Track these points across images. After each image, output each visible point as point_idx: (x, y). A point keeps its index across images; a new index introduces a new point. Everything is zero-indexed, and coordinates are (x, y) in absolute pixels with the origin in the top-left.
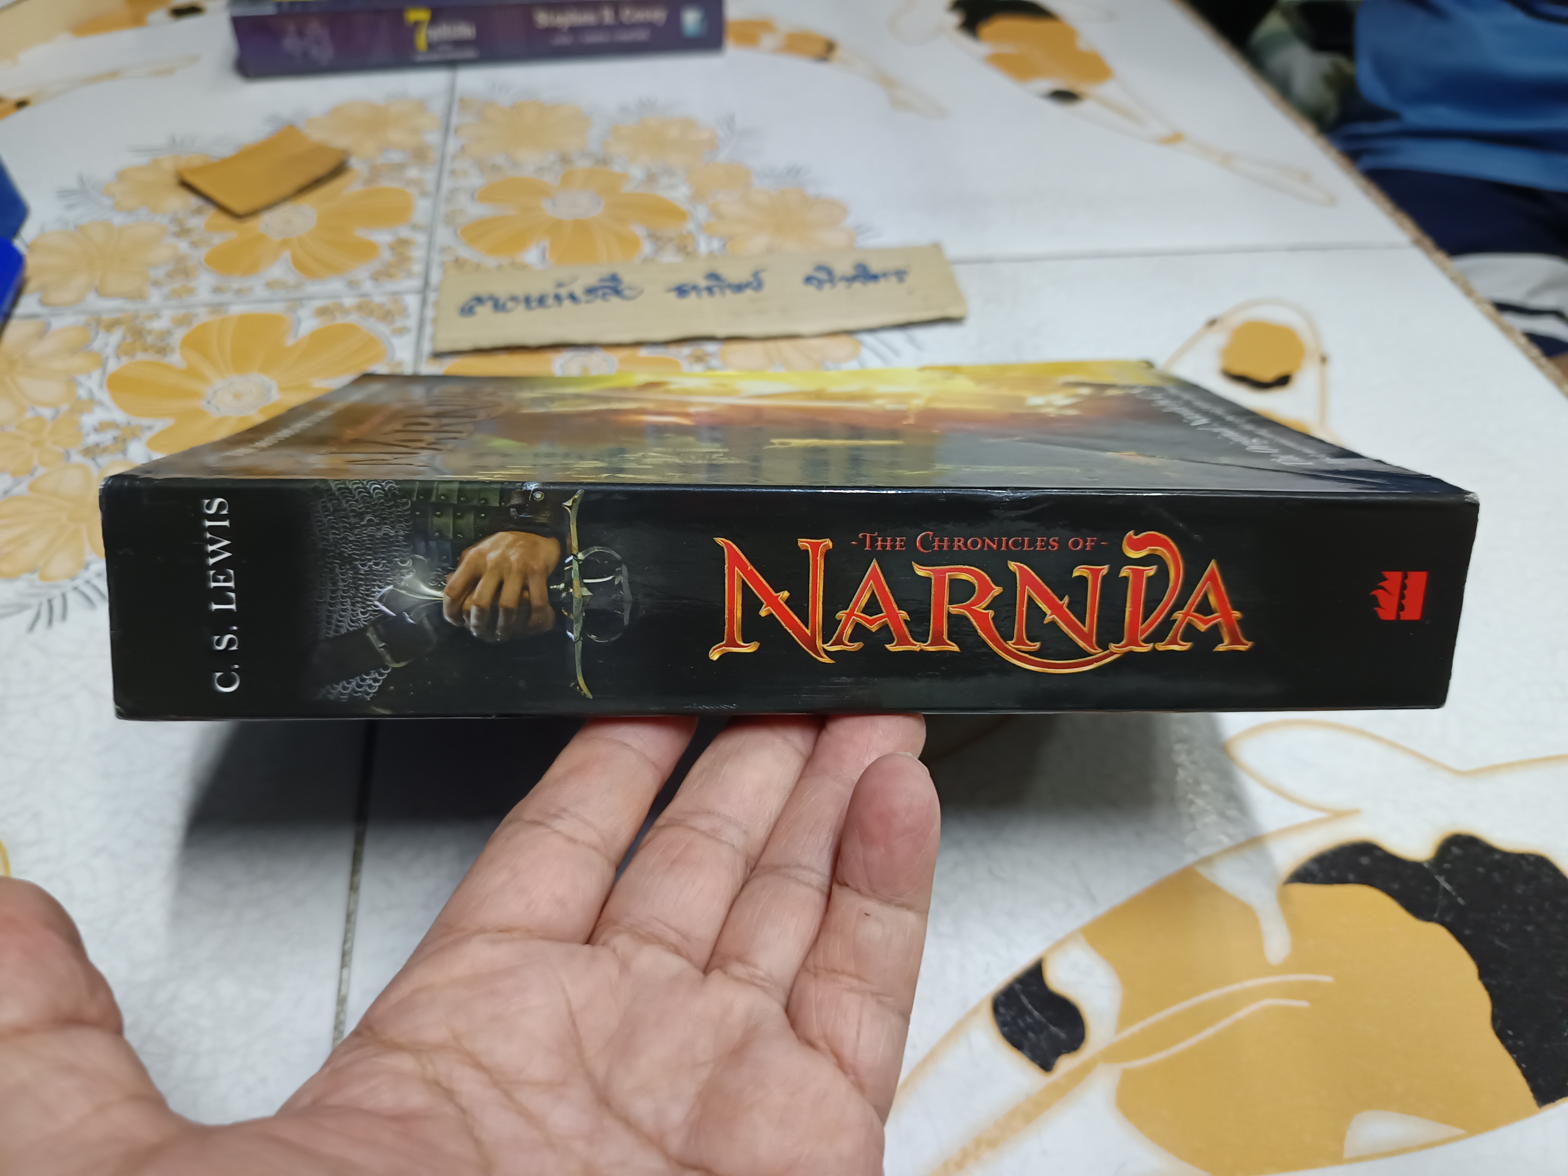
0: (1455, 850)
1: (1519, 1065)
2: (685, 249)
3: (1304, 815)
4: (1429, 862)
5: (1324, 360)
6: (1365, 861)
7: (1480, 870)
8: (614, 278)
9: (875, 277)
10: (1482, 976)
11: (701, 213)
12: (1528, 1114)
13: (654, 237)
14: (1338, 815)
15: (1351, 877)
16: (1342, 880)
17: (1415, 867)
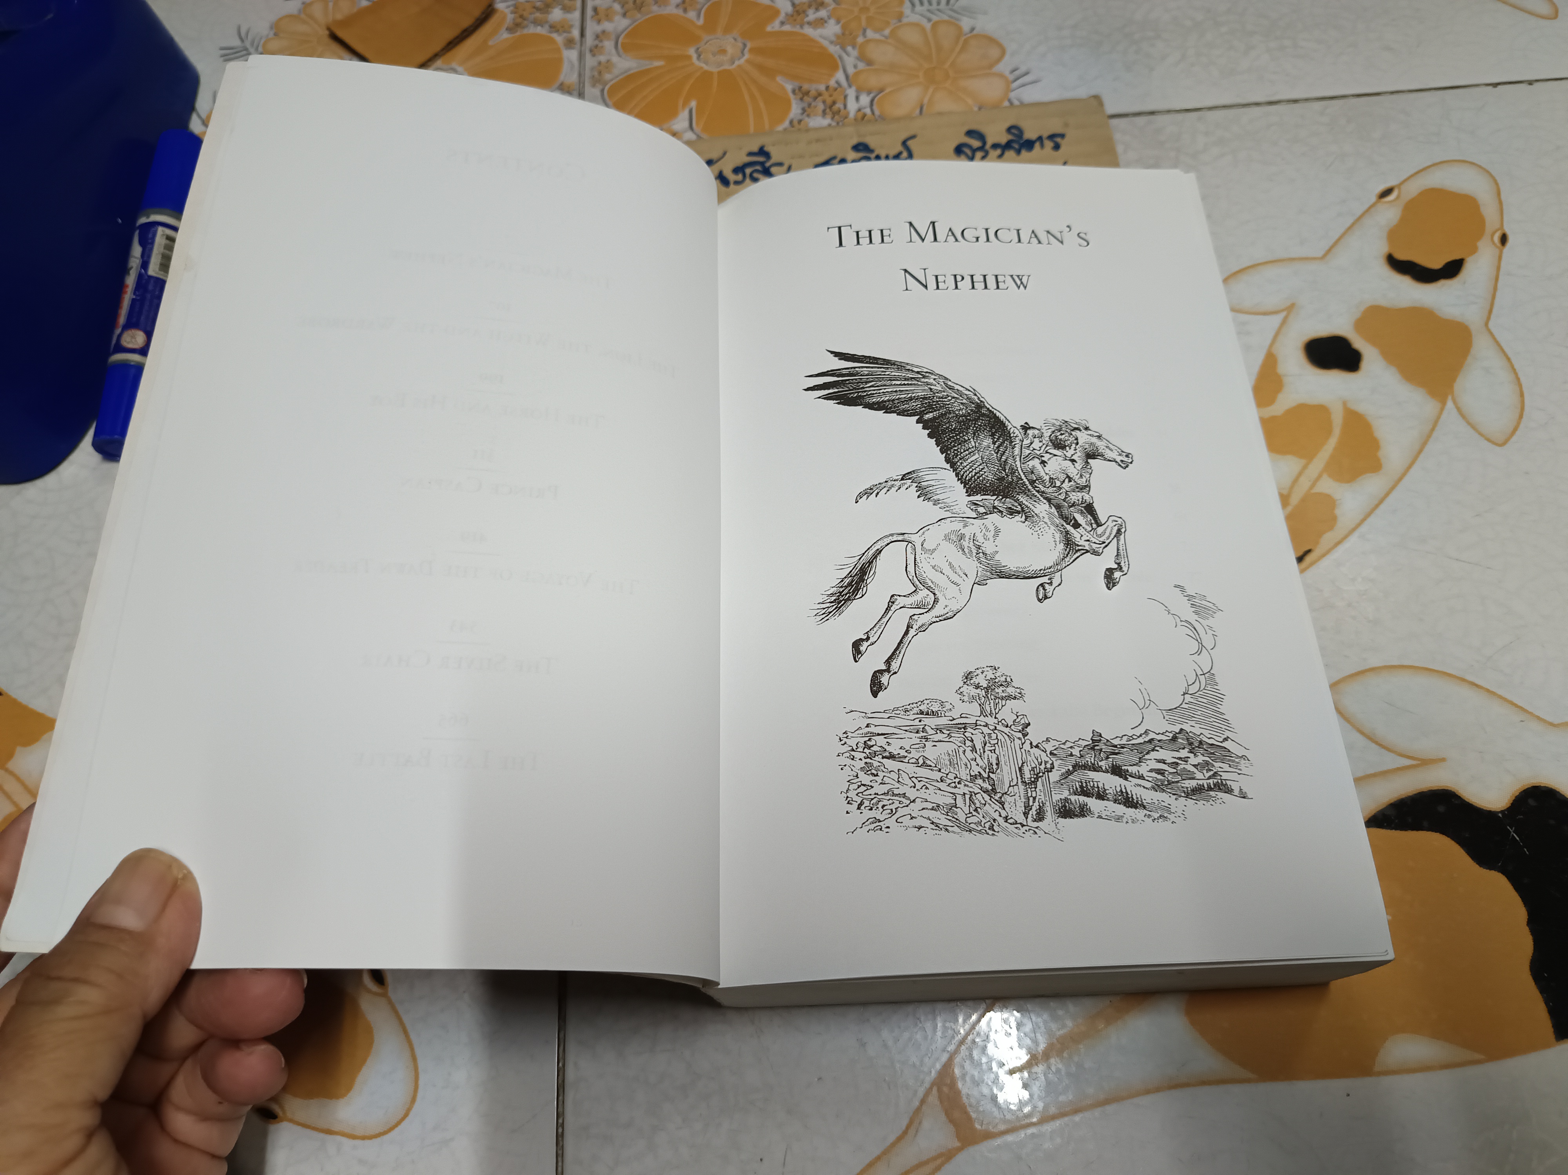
0: (1531, 802)
1: (1547, 1004)
2: (833, 110)
3: (1392, 762)
4: (1502, 812)
5: (1504, 239)
6: (1441, 809)
7: (1552, 822)
8: (762, 152)
9: (1029, 145)
10: (1529, 923)
11: (850, 60)
12: (1546, 1046)
13: (802, 93)
14: (1424, 763)
15: (1425, 824)
16: (1416, 826)
17: (1489, 815)
